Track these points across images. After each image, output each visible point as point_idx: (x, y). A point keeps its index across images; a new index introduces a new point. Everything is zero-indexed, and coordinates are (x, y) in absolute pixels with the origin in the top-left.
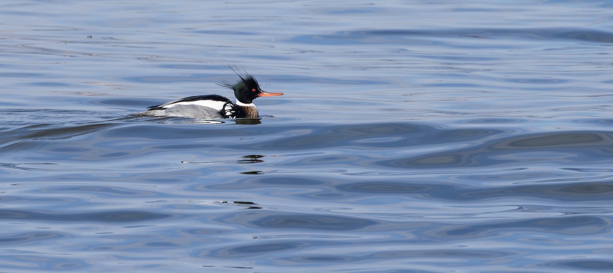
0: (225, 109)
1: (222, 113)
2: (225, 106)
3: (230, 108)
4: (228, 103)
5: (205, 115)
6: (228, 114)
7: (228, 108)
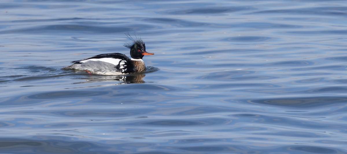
0: (120, 64)
1: (118, 67)
2: (120, 61)
3: (124, 63)
4: (123, 60)
5: (106, 69)
6: (122, 67)
7: (123, 63)
